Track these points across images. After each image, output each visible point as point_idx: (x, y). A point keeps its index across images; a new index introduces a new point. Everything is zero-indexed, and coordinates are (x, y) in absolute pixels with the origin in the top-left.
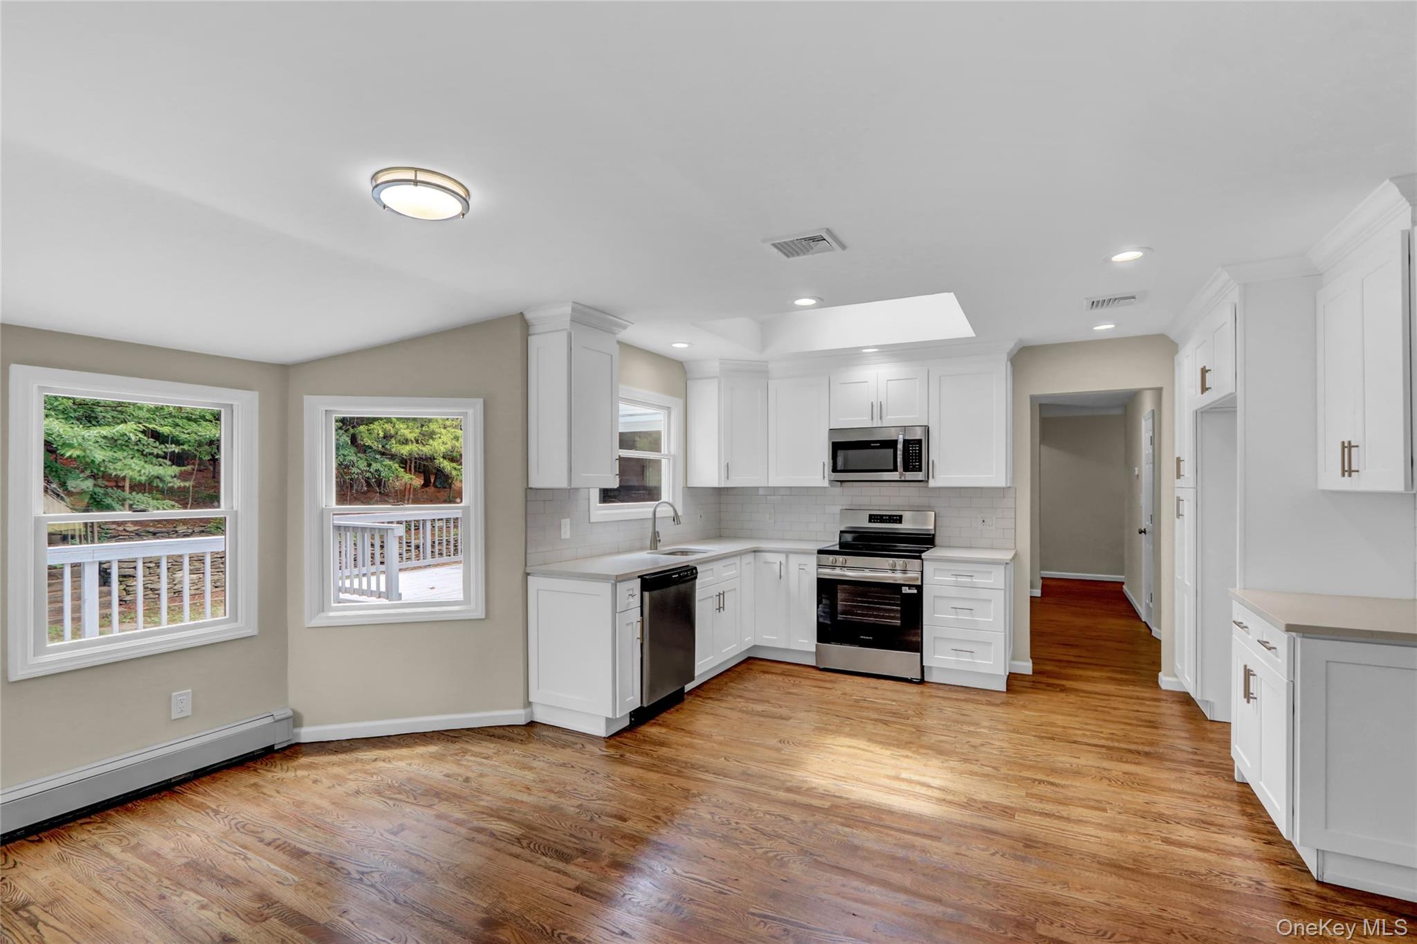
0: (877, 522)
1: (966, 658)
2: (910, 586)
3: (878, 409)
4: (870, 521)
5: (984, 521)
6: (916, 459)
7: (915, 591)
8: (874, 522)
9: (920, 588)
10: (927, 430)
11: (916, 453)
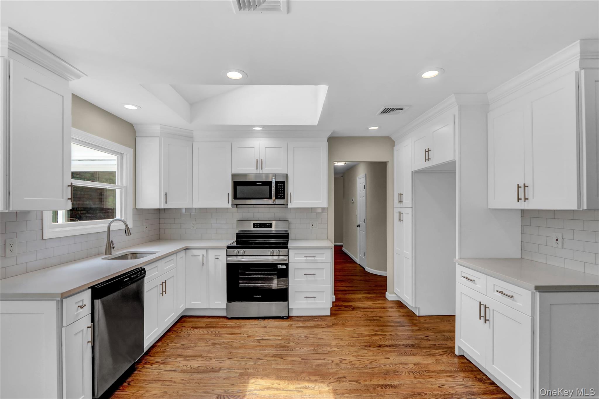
0: (258, 227)
1: (311, 301)
2: (282, 264)
3: (260, 163)
4: (254, 227)
5: (312, 225)
6: (281, 192)
7: (285, 267)
8: (256, 227)
9: (287, 265)
10: (287, 175)
11: (281, 189)
